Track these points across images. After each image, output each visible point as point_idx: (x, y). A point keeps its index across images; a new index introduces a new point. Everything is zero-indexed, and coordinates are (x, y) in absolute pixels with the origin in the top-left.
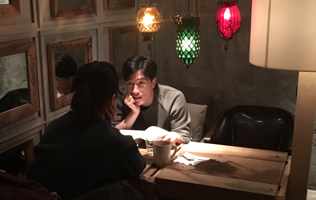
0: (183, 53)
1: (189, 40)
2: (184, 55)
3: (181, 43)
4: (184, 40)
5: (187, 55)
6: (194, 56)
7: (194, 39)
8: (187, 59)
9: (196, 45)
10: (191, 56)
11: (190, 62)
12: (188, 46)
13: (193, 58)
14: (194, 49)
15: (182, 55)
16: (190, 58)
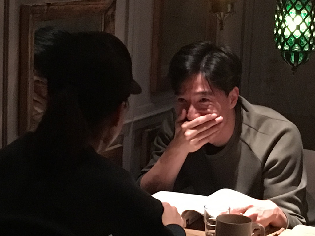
0: (286, 40)
1: (298, 16)
2: (287, 44)
3: (284, 21)
4: (289, 15)
5: (294, 45)
6: (306, 49)
7: (309, 14)
8: (294, 54)
9: (312, 28)
10: (302, 48)
11: (299, 60)
12: (295, 27)
13: (306, 51)
14: (308, 35)
15: (283, 46)
16: (300, 51)
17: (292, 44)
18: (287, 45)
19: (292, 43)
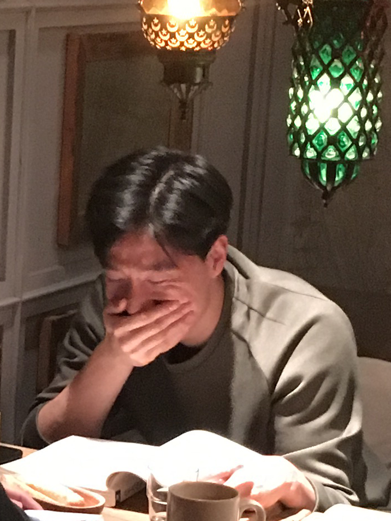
0: (309, 138)
1: (335, 90)
2: (312, 146)
3: (306, 100)
4: (317, 88)
5: (325, 148)
7: (358, 85)
8: (326, 166)
9: (364, 113)
10: (342, 154)
11: (337, 178)
12: (330, 113)
13: (350, 161)
14: (354, 127)
15: (303, 149)
16: (337, 159)
17: (322, 147)
18: (312, 149)
19: (322, 144)
